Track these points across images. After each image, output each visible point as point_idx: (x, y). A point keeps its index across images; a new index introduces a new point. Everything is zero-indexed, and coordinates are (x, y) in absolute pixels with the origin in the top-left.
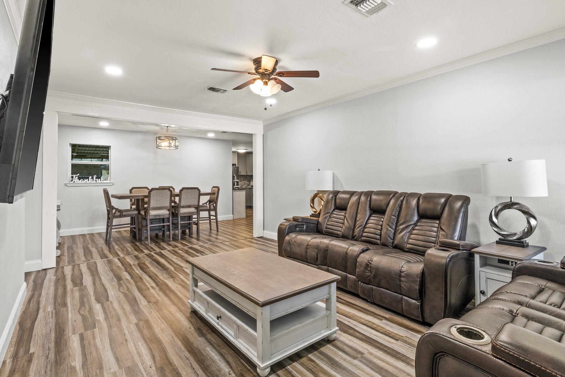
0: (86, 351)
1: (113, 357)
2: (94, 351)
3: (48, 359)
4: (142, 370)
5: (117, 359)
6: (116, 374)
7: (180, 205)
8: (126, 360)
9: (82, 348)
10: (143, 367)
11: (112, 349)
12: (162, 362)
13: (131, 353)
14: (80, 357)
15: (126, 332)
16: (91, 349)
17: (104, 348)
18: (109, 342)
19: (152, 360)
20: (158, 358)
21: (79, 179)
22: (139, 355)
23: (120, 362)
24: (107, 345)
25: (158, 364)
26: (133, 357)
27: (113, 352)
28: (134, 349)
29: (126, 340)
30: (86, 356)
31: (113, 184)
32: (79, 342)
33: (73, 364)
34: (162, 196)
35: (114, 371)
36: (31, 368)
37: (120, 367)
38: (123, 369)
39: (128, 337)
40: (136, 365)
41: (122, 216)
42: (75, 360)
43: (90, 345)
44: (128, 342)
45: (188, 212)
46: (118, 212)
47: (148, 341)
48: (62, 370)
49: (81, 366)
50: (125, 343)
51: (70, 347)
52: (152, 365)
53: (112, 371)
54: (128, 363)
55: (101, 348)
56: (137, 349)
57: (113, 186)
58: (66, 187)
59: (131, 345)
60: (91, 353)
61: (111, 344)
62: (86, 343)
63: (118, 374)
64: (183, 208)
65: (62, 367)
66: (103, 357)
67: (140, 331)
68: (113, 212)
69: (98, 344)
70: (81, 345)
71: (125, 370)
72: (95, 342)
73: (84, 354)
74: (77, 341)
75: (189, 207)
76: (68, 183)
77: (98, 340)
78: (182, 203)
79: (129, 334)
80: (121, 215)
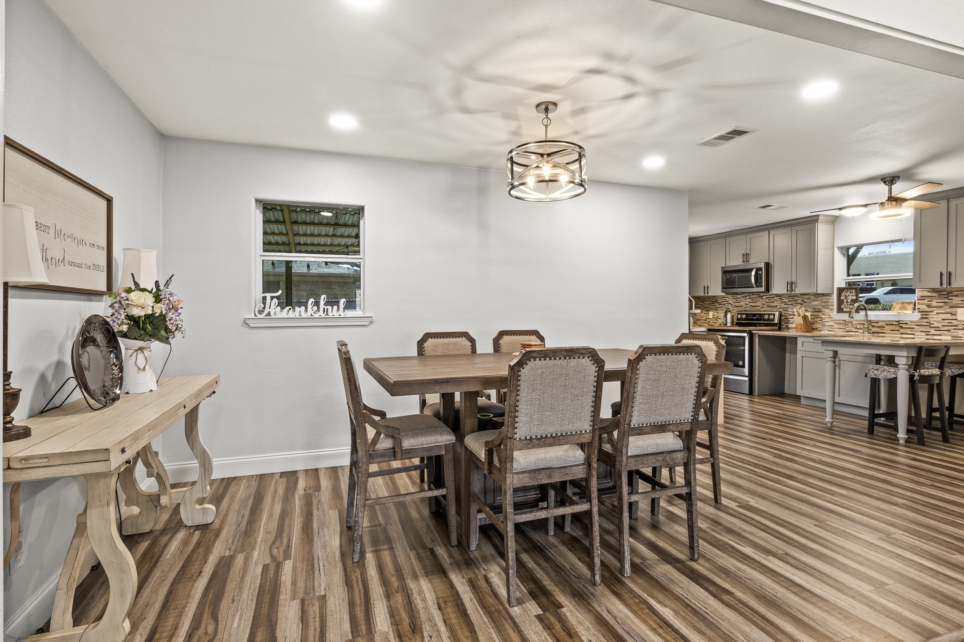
7: (629, 424)
21: (282, 306)
31: (371, 322)
34: (565, 386)
41: (399, 455)
45: (654, 451)
46: (387, 436)
57: (371, 327)
58: (246, 330)
64: (639, 434)
68: (366, 439)
75: (661, 428)
76: (253, 317)
78: (635, 414)
80: (398, 450)
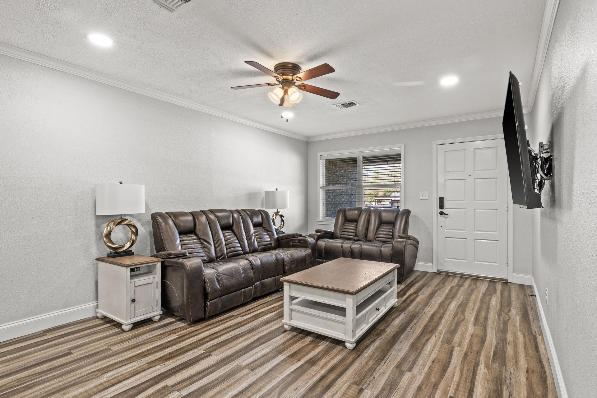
0: (471, 376)
1: (453, 356)
2: (464, 371)
3: (509, 391)
4: (441, 338)
5: (451, 352)
6: (459, 345)
8: (446, 348)
9: (474, 382)
10: (439, 339)
11: (449, 362)
12: (427, 335)
13: (439, 351)
14: (479, 373)
15: (426, 369)
16: (466, 374)
17: (455, 367)
18: (448, 370)
19: (431, 339)
20: (426, 338)
22: (434, 346)
23: (451, 350)
24: (451, 368)
25: (430, 335)
26: (440, 347)
27: (451, 359)
28: (434, 352)
29: (433, 362)
30: (473, 371)
32: (475, 390)
33: (486, 371)
35: (459, 348)
36: (526, 392)
37: (453, 348)
38: (452, 345)
39: (429, 363)
40: (443, 342)
42: (484, 373)
43: (466, 379)
44: (434, 359)
47: (419, 351)
48: (496, 372)
49: (480, 365)
50: (437, 360)
51: (486, 391)
52: (434, 337)
53: (460, 348)
54: (446, 346)
55: (457, 369)
56: (433, 350)
59: (433, 356)
60: (468, 370)
61: (448, 367)
62: (468, 384)
63: (457, 345)
65: (496, 374)
66: (460, 361)
67: (414, 362)
69: (458, 375)
70: (474, 385)
71: (452, 344)
72: (460, 379)
73: (474, 373)
74: (477, 393)
77: (456, 379)
79: (426, 365)
